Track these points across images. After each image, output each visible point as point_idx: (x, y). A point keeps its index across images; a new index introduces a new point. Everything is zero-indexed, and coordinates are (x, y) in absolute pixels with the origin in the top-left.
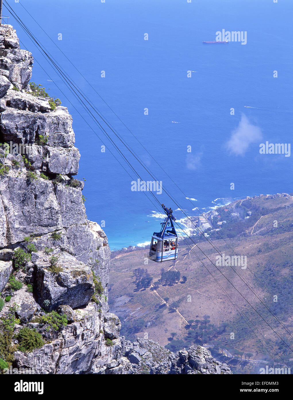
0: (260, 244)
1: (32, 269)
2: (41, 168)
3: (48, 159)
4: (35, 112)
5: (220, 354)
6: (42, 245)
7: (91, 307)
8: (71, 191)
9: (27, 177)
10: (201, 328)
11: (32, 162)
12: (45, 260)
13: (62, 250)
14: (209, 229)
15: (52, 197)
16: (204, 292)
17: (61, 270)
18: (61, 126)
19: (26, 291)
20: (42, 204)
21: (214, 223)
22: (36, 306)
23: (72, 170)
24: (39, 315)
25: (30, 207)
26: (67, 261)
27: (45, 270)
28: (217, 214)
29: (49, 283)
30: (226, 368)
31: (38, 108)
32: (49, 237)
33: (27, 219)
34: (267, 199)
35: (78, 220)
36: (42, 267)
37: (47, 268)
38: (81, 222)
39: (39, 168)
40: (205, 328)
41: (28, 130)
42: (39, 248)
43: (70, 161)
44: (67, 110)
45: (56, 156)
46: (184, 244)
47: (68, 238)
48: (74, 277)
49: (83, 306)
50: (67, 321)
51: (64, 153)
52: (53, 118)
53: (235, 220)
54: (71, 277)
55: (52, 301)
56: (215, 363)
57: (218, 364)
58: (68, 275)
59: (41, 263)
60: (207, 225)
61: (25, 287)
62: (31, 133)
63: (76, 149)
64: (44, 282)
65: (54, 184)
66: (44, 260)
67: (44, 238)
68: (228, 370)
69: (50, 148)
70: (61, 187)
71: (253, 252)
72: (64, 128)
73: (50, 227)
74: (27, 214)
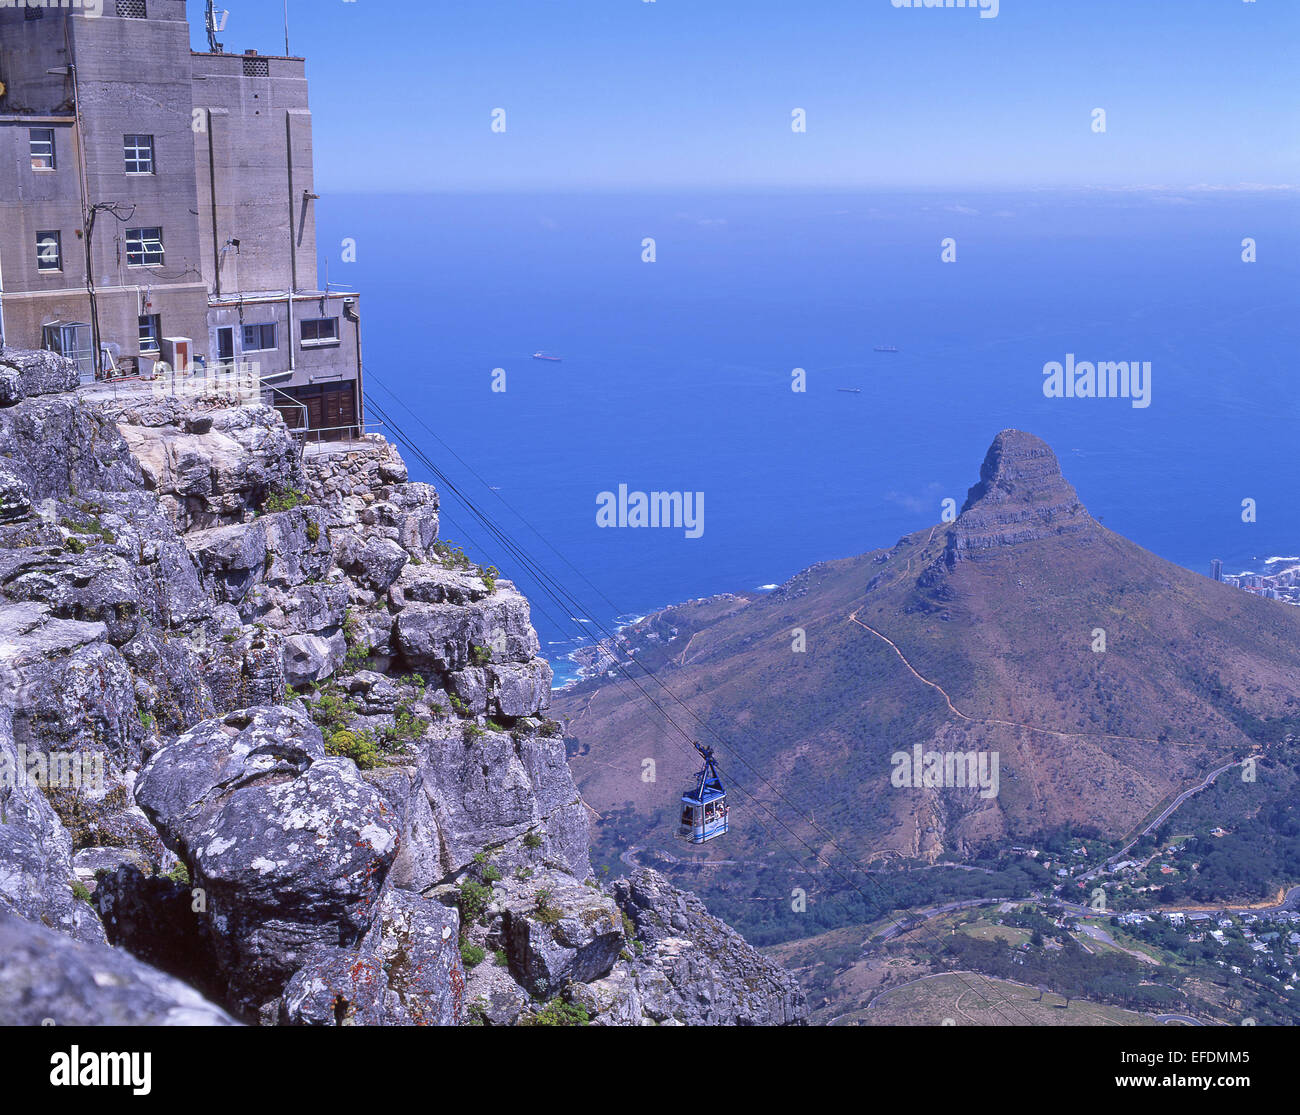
0: (698, 678)
1: (500, 919)
2: (486, 710)
3: (497, 692)
4: (462, 605)
6: (510, 864)
8: (547, 746)
9: (465, 734)
11: (468, 702)
12: (523, 896)
13: (548, 865)
14: (615, 664)
15: (515, 765)
16: (620, 765)
17: (560, 915)
18: (511, 623)
19: (494, 965)
20: (499, 783)
22: (522, 995)
23: (542, 704)
24: (529, 1011)
25: (477, 791)
26: (564, 891)
27: (529, 920)
28: (624, 638)
29: (541, 944)
31: (468, 595)
32: (519, 844)
33: (473, 816)
34: (699, 606)
35: (564, 798)
36: (521, 913)
37: (530, 913)
38: (569, 801)
39: (482, 711)
41: (453, 642)
42: (504, 871)
43: (538, 687)
44: (514, 587)
45: (510, 682)
46: (579, 692)
47: (551, 837)
48: (587, 924)
49: (604, 974)
50: (587, 1016)
51: (525, 675)
52: (495, 609)
53: (654, 645)
54: (582, 926)
55: (551, 980)
56: (675, 892)
57: (679, 894)
58: (575, 922)
59: (517, 904)
60: (611, 658)
61: (490, 956)
62: (459, 647)
63: (543, 661)
64: (532, 945)
65: (514, 738)
66: (519, 896)
67: (508, 850)
68: (698, 902)
69: (497, 669)
70: (529, 742)
71: (690, 691)
72: (519, 626)
73: (519, 823)
74: (472, 807)
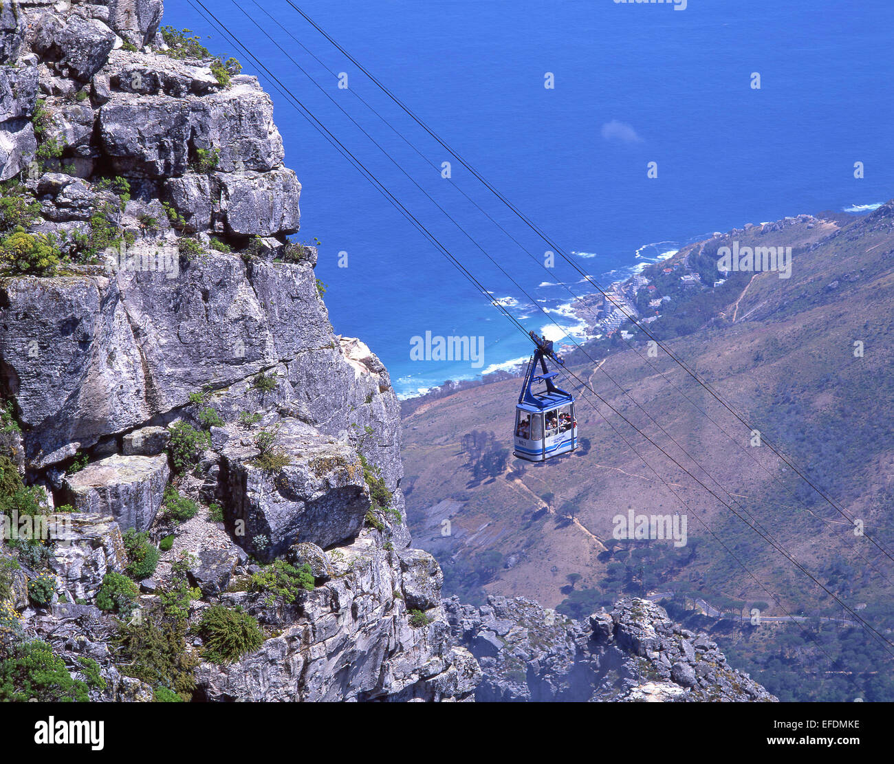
1: (216, 468)
2: (211, 226)
3: (224, 204)
4: (180, 97)
5: (688, 613)
6: (234, 408)
7: (365, 540)
8: (288, 274)
9: (180, 251)
10: (637, 556)
11: (188, 216)
12: (245, 442)
13: (283, 413)
15: (244, 292)
16: (636, 470)
17: (286, 462)
18: (246, 123)
19: (208, 521)
20: (222, 312)
21: (641, 304)
22: (236, 553)
23: (285, 222)
24: (246, 574)
25: (195, 320)
26: (297, 440)
27: (247, 466)
28: (646, 281)
29: (261, 494)
30: (708, 643)
31: (187, 85)
32: (248, 386)
33: (191, 350)
35: (313, 339)
36: (239, 460)
37: (250, 460)
38: (320, 343)
39: (205, 227)
40: (648, 554)
41: (168, 142)
42: (227, 416)
43: (278, 201)
44: (257, 83)
45: (242, 194)
47: (294, 384)
48: (318, 474)
49: (348, 541)
50: (312, 579)
51: (261, 185)
52: (225, 105)
53: (693, 293)
54: (312, 475)
55: (273, 537)
56: (680, 634)
57: (686, 637)
58: (303, 471)
59: (237, 451)
61: (204, 512)
62: (176, 148)
63: (288, 171)
64: (249, 494)
65: (246, 261)
66: (242, 443)
67: (235, 391)
68: (712, 648)
69: (225, 178)
70: (265, 265)
71: (744, 362)
72: (256, 126)
73: (249, 362)
74: (189, 339)
